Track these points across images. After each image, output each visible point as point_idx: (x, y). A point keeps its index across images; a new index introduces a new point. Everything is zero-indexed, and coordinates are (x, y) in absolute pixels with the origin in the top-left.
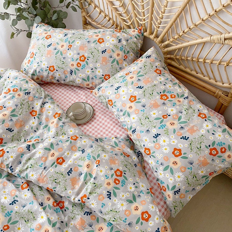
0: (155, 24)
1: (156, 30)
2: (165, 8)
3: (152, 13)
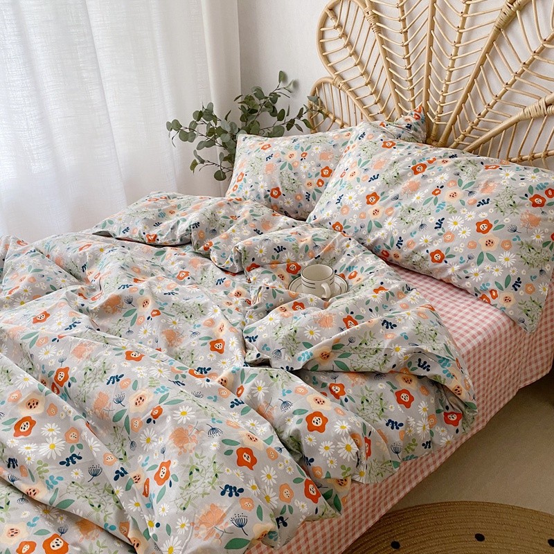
0: (433, 117)
1: (434, 126)
2: (447, 83)
3: (427, 99)
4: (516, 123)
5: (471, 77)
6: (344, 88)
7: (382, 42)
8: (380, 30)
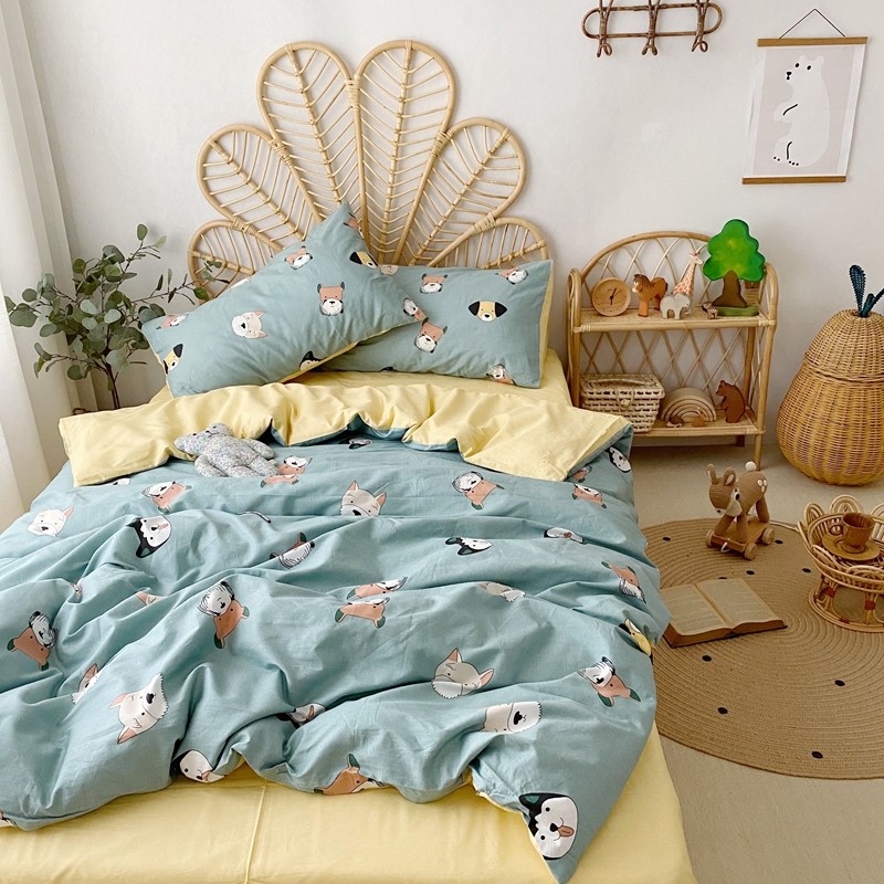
4: (468, 239)
5: (415, 203)
6: (251, 230)
7: (301, 174)
8: (294, 162)
